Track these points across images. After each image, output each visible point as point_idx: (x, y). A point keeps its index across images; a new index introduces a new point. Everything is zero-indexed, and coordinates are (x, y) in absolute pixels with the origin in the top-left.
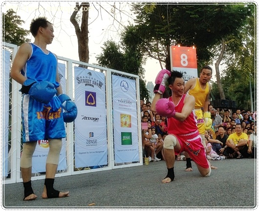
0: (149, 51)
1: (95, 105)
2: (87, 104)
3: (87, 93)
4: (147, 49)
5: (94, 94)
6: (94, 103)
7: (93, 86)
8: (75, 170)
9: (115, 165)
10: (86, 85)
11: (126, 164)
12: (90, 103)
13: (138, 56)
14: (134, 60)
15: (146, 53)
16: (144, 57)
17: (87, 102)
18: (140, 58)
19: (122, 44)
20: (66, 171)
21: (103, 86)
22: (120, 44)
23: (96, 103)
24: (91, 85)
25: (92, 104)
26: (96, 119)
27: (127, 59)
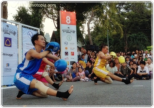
0: (47, 13)
1: (11, 46)
2: (5, 46)
3: (6, 38)
5: (10, 39)
6: (10, 45)
7: (10, 34)
10: (5, 33)
13: (40, 17)
14: (37, 19)
15: (45, 15)
16: (44, 17)
17: (6, 44)
18: (41, 18)
19: (30, 9)
21: (16, 34)
22: (28, 8)
23: (11, 45)
24: (8, 33)
26: (11, 55)
27: (33, 18)
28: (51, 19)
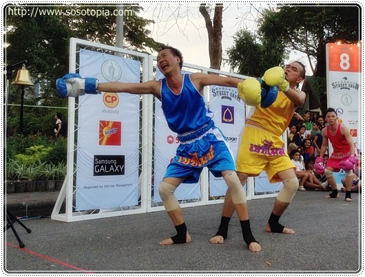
0: (293, 41)
1: (232, 122)
2: (223, 122)
3: (224, 108)
4: (291, 39)
5: (232, 109)
6: (232, 120)
7: (231, 99)
8: (210, 199)
9: (255, 194)
10: (223, 98)
11: (268, 193)
12: (226, 120)
13: (278, 49)
14: (275, 54)
15: (289, 44)
16: (286, 48)
17: (224, 119)
19: (259, 34)
20: (200, 200)
22: (256, 34)
24: (228, 98)
25: (230, 121)
26: (234, 139)
27: (265, 52)
28: (301, 51)
